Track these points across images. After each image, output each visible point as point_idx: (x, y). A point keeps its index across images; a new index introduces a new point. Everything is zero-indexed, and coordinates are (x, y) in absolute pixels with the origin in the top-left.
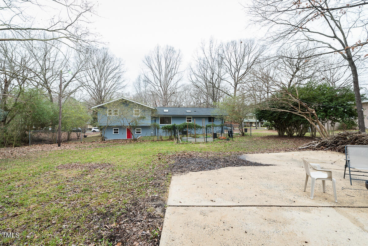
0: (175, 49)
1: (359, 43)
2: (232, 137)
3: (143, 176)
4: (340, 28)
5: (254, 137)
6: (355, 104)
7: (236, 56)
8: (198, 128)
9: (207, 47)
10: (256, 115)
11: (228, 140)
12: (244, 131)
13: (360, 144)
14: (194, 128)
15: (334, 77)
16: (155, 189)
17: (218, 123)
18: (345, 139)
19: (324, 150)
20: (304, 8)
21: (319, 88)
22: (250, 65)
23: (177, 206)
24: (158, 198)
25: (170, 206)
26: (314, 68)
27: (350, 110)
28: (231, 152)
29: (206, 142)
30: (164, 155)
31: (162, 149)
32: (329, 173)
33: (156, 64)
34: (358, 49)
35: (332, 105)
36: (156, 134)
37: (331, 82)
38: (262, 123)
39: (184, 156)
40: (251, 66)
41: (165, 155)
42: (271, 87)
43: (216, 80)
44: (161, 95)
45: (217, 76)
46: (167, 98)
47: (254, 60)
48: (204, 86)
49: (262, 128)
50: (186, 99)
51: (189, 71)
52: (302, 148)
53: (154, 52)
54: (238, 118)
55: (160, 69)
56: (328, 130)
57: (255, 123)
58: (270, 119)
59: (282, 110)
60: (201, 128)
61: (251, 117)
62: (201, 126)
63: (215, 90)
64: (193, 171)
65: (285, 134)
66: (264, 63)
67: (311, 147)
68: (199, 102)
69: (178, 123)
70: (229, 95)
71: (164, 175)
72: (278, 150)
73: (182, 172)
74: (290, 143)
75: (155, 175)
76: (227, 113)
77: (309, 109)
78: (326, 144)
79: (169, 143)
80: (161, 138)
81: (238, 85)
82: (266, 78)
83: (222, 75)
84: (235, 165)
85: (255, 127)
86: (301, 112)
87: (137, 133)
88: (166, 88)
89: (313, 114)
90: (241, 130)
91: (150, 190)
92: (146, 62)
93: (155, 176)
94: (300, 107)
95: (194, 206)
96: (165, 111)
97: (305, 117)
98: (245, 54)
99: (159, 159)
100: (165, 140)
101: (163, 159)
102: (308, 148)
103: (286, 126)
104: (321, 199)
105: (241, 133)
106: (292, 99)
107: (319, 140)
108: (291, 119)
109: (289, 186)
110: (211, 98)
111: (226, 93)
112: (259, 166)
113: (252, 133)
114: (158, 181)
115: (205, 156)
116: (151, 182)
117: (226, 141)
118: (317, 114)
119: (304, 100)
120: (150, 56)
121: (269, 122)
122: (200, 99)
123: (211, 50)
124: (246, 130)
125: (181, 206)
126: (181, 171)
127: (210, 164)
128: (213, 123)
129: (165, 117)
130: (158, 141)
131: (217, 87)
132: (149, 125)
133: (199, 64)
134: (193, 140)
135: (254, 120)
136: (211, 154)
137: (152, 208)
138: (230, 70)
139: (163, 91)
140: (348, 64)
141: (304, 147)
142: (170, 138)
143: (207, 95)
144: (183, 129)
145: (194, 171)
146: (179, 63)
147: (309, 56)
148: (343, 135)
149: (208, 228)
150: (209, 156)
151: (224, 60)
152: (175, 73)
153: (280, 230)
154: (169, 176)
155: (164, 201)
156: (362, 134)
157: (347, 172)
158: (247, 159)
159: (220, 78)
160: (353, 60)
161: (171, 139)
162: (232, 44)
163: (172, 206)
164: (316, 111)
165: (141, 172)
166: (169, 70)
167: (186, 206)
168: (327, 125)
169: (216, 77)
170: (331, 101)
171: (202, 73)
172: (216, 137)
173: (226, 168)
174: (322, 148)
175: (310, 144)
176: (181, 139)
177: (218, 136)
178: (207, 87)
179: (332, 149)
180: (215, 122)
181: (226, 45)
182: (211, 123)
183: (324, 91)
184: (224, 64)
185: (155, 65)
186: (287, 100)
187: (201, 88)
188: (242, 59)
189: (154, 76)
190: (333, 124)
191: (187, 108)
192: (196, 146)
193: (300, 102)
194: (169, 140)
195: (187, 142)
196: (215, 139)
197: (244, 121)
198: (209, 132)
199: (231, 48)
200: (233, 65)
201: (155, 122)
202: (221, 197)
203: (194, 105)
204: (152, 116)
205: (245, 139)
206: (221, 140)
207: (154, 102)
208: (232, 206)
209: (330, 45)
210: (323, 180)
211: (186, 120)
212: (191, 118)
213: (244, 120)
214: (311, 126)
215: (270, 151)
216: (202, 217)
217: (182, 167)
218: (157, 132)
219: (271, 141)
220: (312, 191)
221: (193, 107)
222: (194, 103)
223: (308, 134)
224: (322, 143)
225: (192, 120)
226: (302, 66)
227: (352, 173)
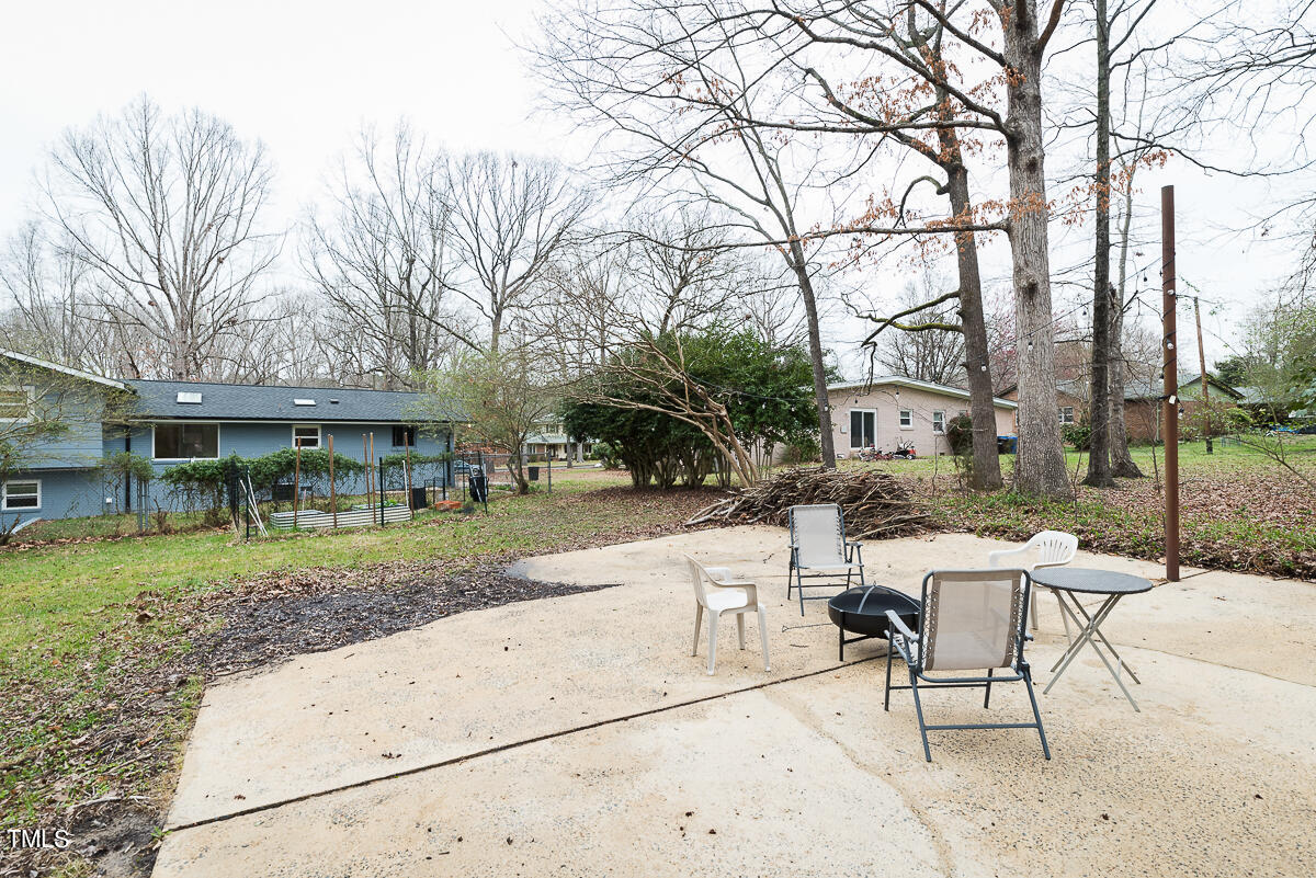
0: (239, 133)
1: (816, 231)
2: (484, 500)
3: (34, 714)
4: (778, 180)
5: (561, 495)
6: (813, 393)
7: (496, 208)
8: (349, 469)
9: (385, 155)
10: (567, 418)
11: (469, 510)
12: (526, 477)
13: (823, 500)
14: (328, 471)
15: (773, 313)
16: (105, 767)
17: (429, 449)
18: (793, 488)
19: (748, 523)
20: (694, 101)
21: (736, 346)
22: (546, 249)
23: (220, 819)
24: (116, 809)
25: (181, 828)
26: (724, 284)
27: (804, 409)
28: (476, 557)
29: (382, 524)
30: (170, 598)
31: (165, 574)
32: (750, 590)
33: (135, 182)
34: (816, 247)
35: (766, 393)
36: (134, 506)
37: (766, 329)
38: (588, 448)
39: (277, 591)
40: (548, 252)
41: (178, 596)
42: (612, 329)
43: (424, 287)
44: (166, 328)
45: (427, 272)
46: (200, 341)
47: (560, 234)
48: (374, 307)
49: (586, 463)
50: (293, 350)
51: (307, 236)
52: (696, 521)
53: (123, 123)
54: (507, 430)
55: (159, 209)
56: (758, 463)
57: (566, 446)
58: (608, 433)
59: (641, 406)
60: (360, 469)
61: (553, 428)
62: (361, 462)
63: (421, 323)
64: (313, 652)
65: (653, 481)
66: (590, 247)
67: (718, 518)
68: (356, 365)
69: (252, 453)
70: (471, 345)
71: (165, 692)
72: (631, 536)
73: (262, 663)
74: (664, 509)
75: (109, 702)
76: (467, 413)
77: (713, 403)
78: (752, 506)
79: (206, 542)
80: (161, 520)
81: (505, 313)
82: (597, 299)
83: (445, 270)
84: (486, 603)
85: (565, 460)
86: (692, 412)
87: (11, 503)
88: (191, 296)
89: (721, 417)
90: (516, 472)
91: (75, 777)
92: (74, 163)
93: (110, 706)
94: (690, 398)
95: (306, 798)
96: (182, 397)
97: (703, 428)
98: (529, 206)
99: (143, 618)
100: (186, 531)
101: (160, 619)
102: (709, 520)
103: (654, 454)
104: (734, 672)
105: (515, 484)
106: (668, 370)
107: (735, 495)
108: (668, 432)
109: (656, 647)
110: (405, 353)
111: (464, 339)
112: (570, 594)
113: (552, 482)
114: (126, 726)
115: (373, 581)
116: (83, 739)
117: (459, 516)
118: (731, 420)
119: (698, 376)
120: (99, 139)
121: (605, 444)
122: (357, 355)
123: (402, 170)
124: (534, 473)
125: (243, 813)
126: (255, 661)
127: (391, 612)
128: (411, 448)
129: (187, 426)
130: (141, 535)
131: (427, 313)
132: (93, 464)
133: (350, 215)
134: (325, 521)
135: (561, 437)
136: (396, 571)
137: (76, 864)
138: (477, 254)
139: (173, 307)
140: (798, 283)
141: (701, 519)
142: (207, 519)
143: (388, 341)
144: (277, 476)
145: (319, 650)
146: (256, 199)
147: (713, 243)
148: (788, 479)
149: (365, 871)
150: (390, 578)
151: (455, 217)
152: (240, 236)
153: (619, 797)
154: (188, 691)
155: (153, 816)
156: (828, 473)
157: (795, 581)
158: (532, 577)
159: (437, 281)
160: (808, 274)
161: (214, 522)
162: (481, 161)
163: (193, 825)
164: (729, 410)
165: (27, 697)
166: (208, 221)
167: (266, 808)
168: (757, 452)
169: (421, 273)
170: (763, 381)
171: (363, 251)
172: (424, 504)
173: (453, 617)
174: (745, 519)
175: (715, 508)
176: (264, 518)
177: (429, 497)
178: (386, 310)
179: (766, 518)
180: (418, 444)
181: (462, 165)
182: (402, 452)
183: (748, 351)
184: (453, 231)
185: (127, 183)
186: (654, 375)
187: (361, 312)
188: (517, 223)
189: (126, 236)
190: (769, 445)
191: (300, 388)
192: (337, 543)
193: (689, 382)
194: (204, 527)
195: (296, 529)
196: (420, 511)
197: (528, 441)
198: (396, 485)
199: (478, 177)
200: (487, 240)
201: (128, 449)
202: (424, 734)
203: (330, 377)
204: (106, 420)
205: (529, 505)
206: (443, 515)
207: (126, 356)
208: (467, 758)
209: (757, 224)
210: (740, 612)
211: (294, 437)
212: (314, 432)
213: (528, 436)
214: (720, 454)
215: (608, 540)
216: (339, 833)
217: (263, 640)
218: (140, 496)
219: (611, 506)
220: (711, 652)
221: (329, 386)
222: (332, 369)
223: (711, 479)
224: (744, 502)
225: (319, 437)
226: (695, 273)
227: (804, 582)
